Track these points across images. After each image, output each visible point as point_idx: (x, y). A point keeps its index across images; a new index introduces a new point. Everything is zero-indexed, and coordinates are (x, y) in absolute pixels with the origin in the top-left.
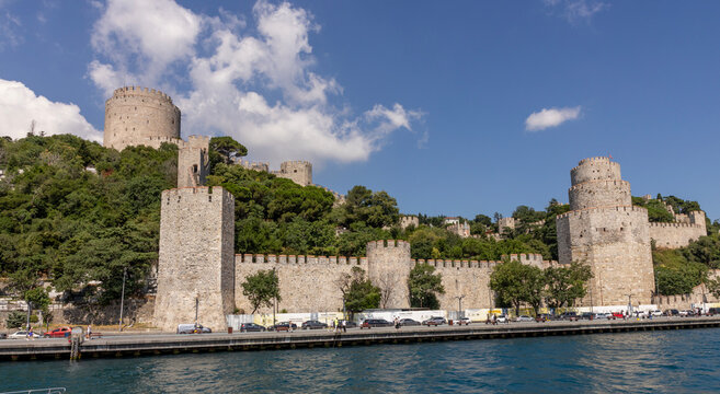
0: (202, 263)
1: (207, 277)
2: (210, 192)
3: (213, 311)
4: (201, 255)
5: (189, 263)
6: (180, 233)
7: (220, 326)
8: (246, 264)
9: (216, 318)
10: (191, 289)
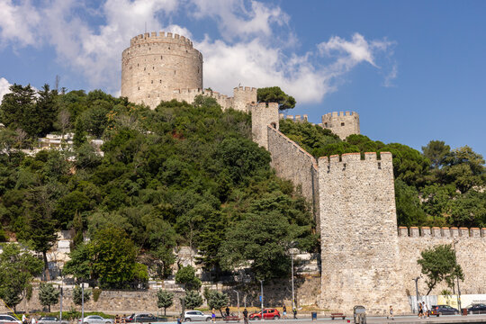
0: (377, 238)
1: (384, 253)
2: (379, 158)
3: (396, 291)
4: (375, 228)
5: (363, 238)
6: (350, 204)
7: (406, 309)
8: (403, 238)
9: (400, 300)
10: (367, 266)
